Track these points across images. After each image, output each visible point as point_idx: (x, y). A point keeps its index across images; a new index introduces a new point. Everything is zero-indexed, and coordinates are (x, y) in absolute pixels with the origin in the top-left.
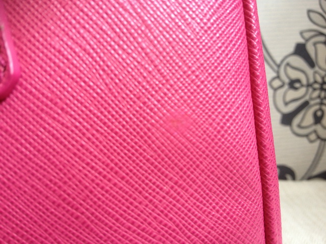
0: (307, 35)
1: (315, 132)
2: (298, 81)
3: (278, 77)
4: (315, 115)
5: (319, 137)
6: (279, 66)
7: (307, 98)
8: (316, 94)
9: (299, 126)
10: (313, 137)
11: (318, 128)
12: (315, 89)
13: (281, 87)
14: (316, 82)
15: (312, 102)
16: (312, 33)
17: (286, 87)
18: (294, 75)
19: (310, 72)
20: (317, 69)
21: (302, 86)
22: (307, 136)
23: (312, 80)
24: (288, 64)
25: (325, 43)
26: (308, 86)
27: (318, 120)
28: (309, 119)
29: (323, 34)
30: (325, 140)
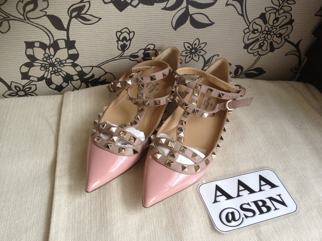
0: (267, 9)
1: (258, 52)
2: (257, 30)
3: (248, 28)
4: (260, 44)
5: (258, 54)
6: (250, 23)
7: (259, 37)
9: (251, 49)
10: (256, 54)
11: (260, 50)
12: (263, 34)
13: (249, 32)
14: (265, 30)
15: (260, 39)
16: (271, 8)
17: (251, 32)
18: (255, 27)
19: (264, 26)
20: (267, 25)
21: (258, 32)
22: (253, 53)
23: (263, 30)
24: (255, 22)
25: (275, 13)
26: (261, 32)
27: (260, 47)
28: (257, 46)
29: (275, 9)
30: (261, 55)
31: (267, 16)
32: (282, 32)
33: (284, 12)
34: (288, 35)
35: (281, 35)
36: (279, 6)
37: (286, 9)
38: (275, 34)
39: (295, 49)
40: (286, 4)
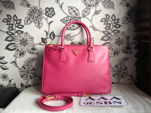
0: (117, 64)
2: (116, 70)
3: (113, 70)
4: (118, 75)
6: (113, 68)
8: (118, 72)
9: (115, 77)
11: (119, 77)
18: (115, 69)
19: (117, 69)
22: (117, 78)
23: (118, 70)
25: (120, 65)
26: (117, 71)
27: (118, 76)
28: (117, 76)
29: (120, 64)
30: (120, 79)
31: (118, 66)
32: (125, 71)
33: (123, 65)
34: (127, 72)
35: (124, 73)
36: (121, 63)
37: (123, 64)
38: (122, 72)
39: (131, 78)
40: (122, 63)
